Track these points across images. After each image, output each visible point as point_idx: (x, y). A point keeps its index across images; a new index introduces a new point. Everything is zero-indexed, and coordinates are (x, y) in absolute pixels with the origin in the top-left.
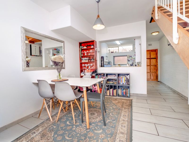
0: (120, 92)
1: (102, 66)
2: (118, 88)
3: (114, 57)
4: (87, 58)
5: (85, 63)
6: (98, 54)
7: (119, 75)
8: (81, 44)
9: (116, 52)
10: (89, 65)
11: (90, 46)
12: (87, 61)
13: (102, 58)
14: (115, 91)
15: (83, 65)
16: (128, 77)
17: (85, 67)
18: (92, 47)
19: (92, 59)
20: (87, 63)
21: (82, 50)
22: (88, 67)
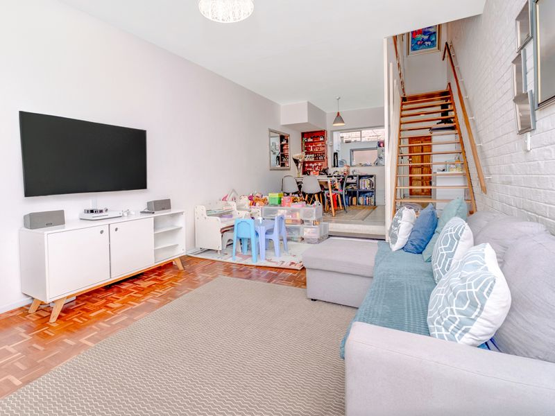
0: (361, 200)
1: (334, 166)
2: (359, 196)
3: (352, 151)
4: (313, 155)
5: (309, 162)
6: (329, 148)
7: (360, 177)
8: (303, 135)
9: (355, 141)
10: (315, 164)
11: (318, 137)
12: (313, 160)
13: (336, 154)
14: (354, 199)
15: (307, 165)
16: (373, 179)
17: (309, 167)
18: (321, 139)
19: (320, 156)
20: (313, 162)
21: (307, 143)
22: (315, 167)
